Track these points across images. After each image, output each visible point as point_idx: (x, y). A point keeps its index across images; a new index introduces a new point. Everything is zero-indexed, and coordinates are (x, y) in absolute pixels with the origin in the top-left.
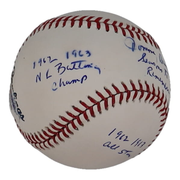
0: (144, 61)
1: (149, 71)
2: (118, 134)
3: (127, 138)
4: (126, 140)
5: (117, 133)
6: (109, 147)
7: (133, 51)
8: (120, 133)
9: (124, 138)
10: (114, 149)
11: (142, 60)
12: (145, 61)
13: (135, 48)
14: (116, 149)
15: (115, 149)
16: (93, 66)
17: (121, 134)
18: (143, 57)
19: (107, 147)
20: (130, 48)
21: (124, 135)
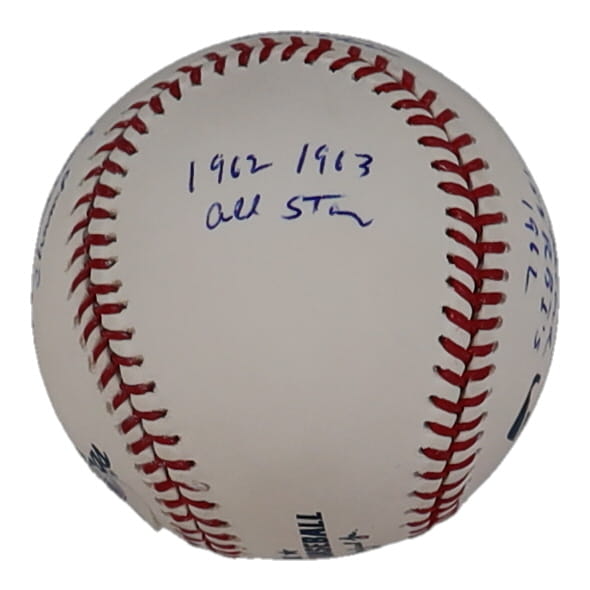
2: (213, 168)
3: (255, 161)
4: (257, 166)
5: (209, 168)
6: (230, 218)
8: (217, 162)
9: (244, 166)
10: (253, 216)
14: (257, 209)
15: (253, 211)
17: (222, 163)
19: (222, 223)
21: (235, 160)
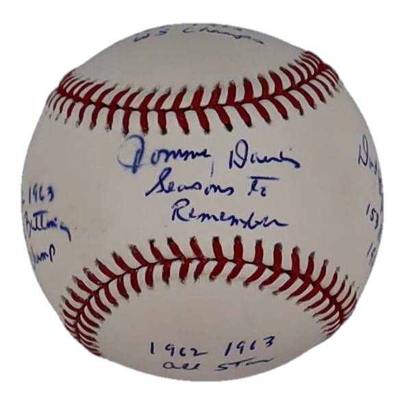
0: (163, 189)
1: (176, 211)
3: (195, 351)
6: (179, 368)
7: (134, 171)
11: (159, 188)
12: (166, 188)
13: (141, 163)
16: (58, 223)
17: (173, 348)
18: (161, 182)
20: (127, 166)
21: (183, 349)
